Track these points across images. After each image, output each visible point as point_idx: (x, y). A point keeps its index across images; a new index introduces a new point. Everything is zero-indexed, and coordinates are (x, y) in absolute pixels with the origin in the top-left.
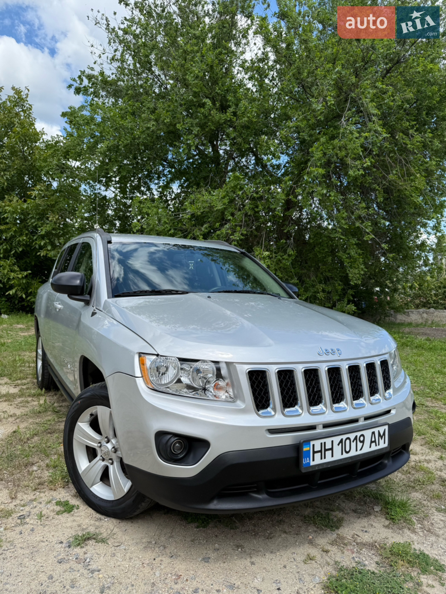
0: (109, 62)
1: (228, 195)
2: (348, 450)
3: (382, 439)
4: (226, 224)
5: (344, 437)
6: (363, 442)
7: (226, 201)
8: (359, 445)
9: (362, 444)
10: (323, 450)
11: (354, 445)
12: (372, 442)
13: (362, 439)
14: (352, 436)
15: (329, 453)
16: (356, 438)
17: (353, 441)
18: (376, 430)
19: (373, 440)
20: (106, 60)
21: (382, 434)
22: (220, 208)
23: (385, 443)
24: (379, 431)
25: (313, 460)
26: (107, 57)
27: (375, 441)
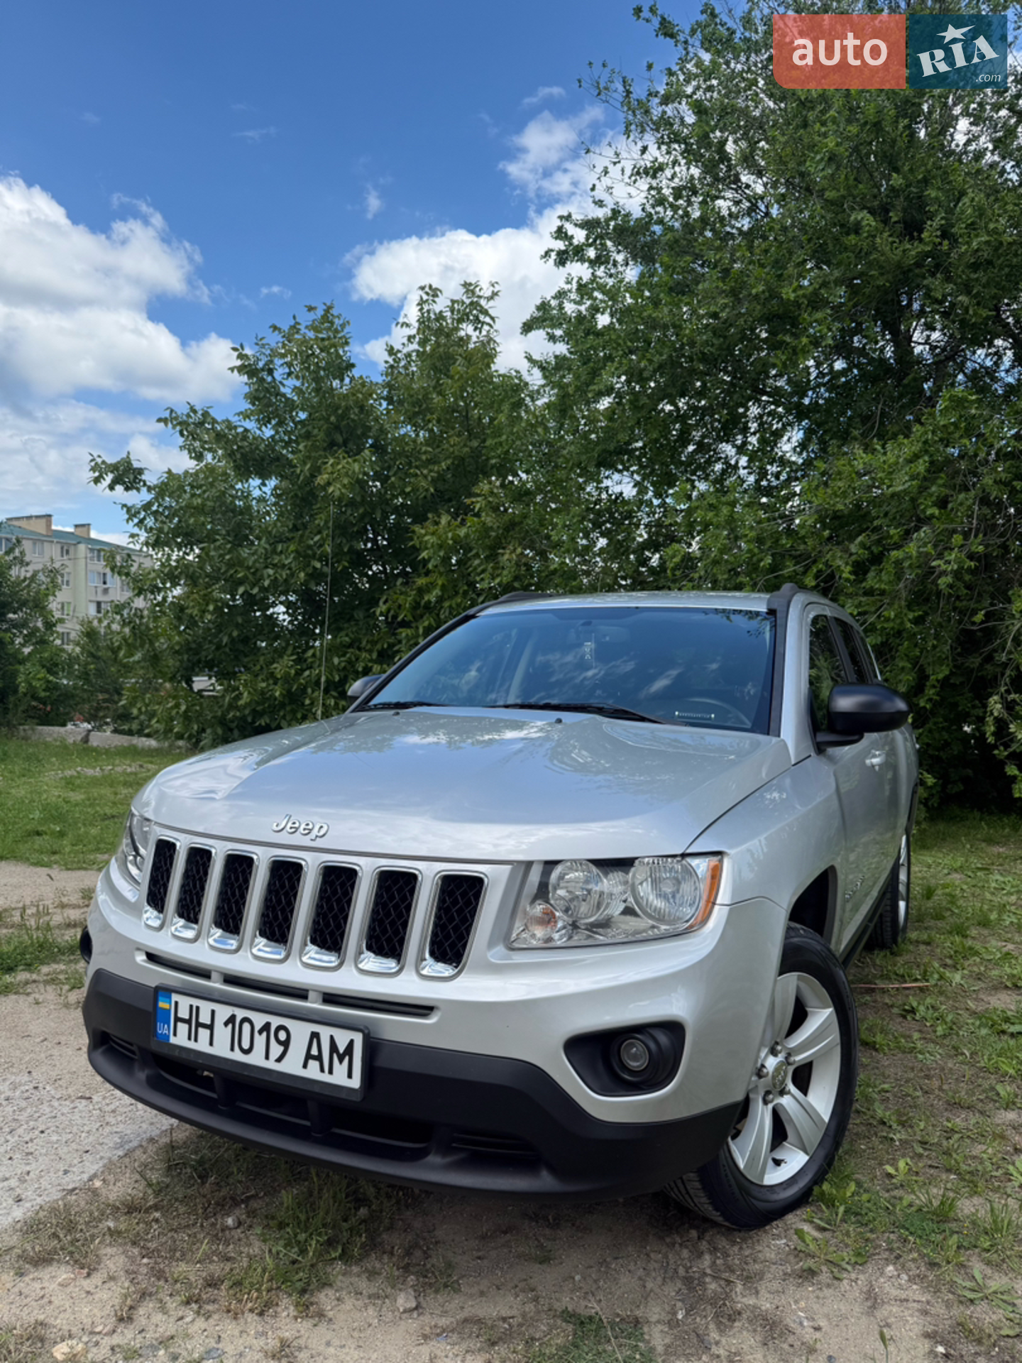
0: (627, 180)
1: (926, 452)
2: (246, 1045)
3: (341, 1061)
4: (917, 529)
5: (241, 1014)
6: (286, 1044)
7: (921, 466)
8: (276, 1050)
9: (281, 1049)
10: (194, 1024)
11: (260, 1040)
12: (309, 1056)
13: (282, 1035)
14: (259, 1019)
15: (204, 1034)
16: (267, 1027)
17: (260, 1032)
18: (325, 1032)
19: (314, 1052)
20: (620, 177)
21: (341, 1050)
22: (901, 488)
23: (350, 1076)
24: (332, 1037)
25: (175, 1034)
26: (623, 170)
27: (319, 1058)
